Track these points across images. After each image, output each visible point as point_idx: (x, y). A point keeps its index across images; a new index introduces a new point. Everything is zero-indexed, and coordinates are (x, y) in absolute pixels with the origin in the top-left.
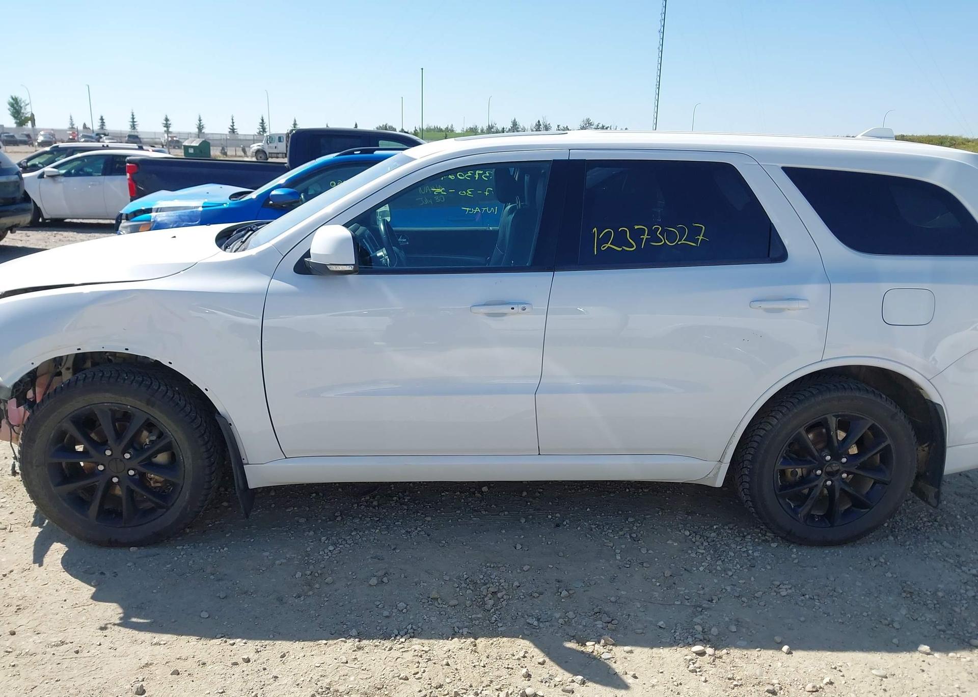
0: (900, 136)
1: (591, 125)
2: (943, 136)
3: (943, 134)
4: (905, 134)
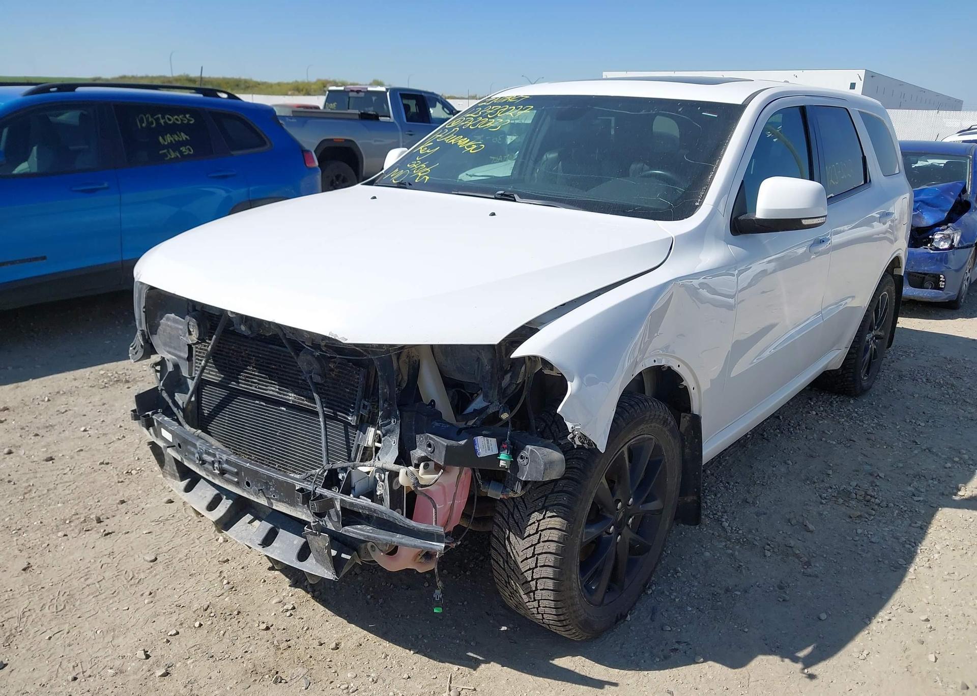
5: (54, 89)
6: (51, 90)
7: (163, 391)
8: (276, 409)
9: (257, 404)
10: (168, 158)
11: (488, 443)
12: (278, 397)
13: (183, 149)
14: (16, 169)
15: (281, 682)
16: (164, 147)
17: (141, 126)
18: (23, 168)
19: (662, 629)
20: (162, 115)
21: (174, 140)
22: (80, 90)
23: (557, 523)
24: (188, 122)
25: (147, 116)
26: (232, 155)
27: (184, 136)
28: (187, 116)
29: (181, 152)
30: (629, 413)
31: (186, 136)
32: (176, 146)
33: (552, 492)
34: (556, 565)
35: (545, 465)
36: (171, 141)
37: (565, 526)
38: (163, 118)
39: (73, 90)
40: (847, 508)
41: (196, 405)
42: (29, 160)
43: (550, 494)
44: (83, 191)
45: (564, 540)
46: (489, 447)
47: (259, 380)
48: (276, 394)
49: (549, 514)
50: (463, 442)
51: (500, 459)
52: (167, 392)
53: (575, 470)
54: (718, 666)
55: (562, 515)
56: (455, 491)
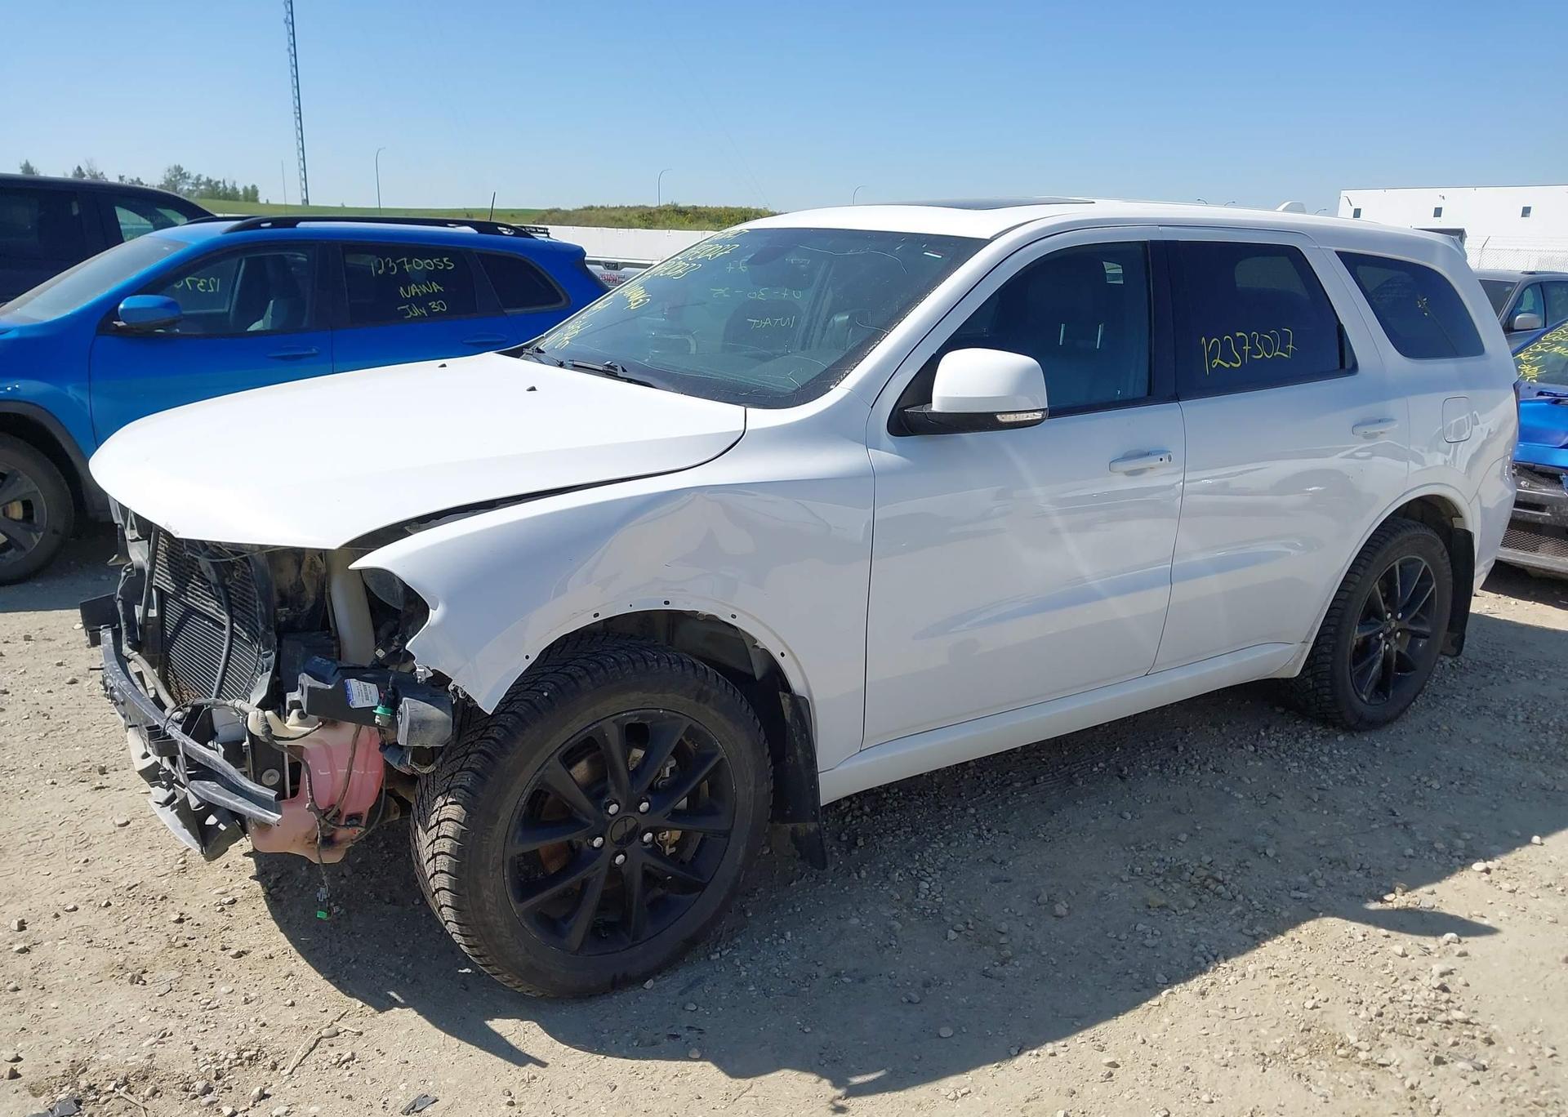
0: (690, 207)
1: (185, 177)
2: (745, 209)
3: (745, 206)
4: (698, 205)
5: (269, 224)
6: (263, 225)
7: (120, 601)
8: (218, 632)
9: (205, 624)
10: (410, 316)
11: (366, 689)
12: (215, 616)
13: (433, 304)
14: (251, 327)
15: (138, 983)
16: (406, 301)
17: (376, 272)
18: (257, 326)
19: (683, 1008)
20: (407, 258)
21: (421, 291)
22: (301, 225)
23: (454, 812)
24: (444, 268)
25: (386, 260)
26: (506, 314)
27: (436, 287)
28: (445, 259)
29: (429, 309)
30: (606, 672)
31: (438, 287)
32: (421, 301)
33: (461, 770)
34: (453, 872)
35: (411, 723)
36: (416, 293)
37: (463, 817)
38: (409, 262)
39: (294, 226)
40: (1161, 893)
41: (160, 622)
42: (265, 318)
43: (458, 771)
44: (284, 358)
45: (461, 837)
46: (367, 696)
47: (202, 593)
48: (214, 612)
49: (450, 800)
50: (330, 687)
51: (376, 714)
52: (123, 604)
53: (492, 741)
54: (714, 1069)
55: (461, 801)
56: (350, 756)
